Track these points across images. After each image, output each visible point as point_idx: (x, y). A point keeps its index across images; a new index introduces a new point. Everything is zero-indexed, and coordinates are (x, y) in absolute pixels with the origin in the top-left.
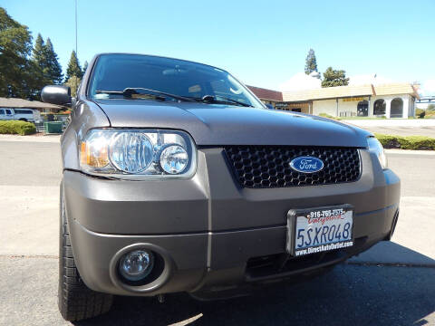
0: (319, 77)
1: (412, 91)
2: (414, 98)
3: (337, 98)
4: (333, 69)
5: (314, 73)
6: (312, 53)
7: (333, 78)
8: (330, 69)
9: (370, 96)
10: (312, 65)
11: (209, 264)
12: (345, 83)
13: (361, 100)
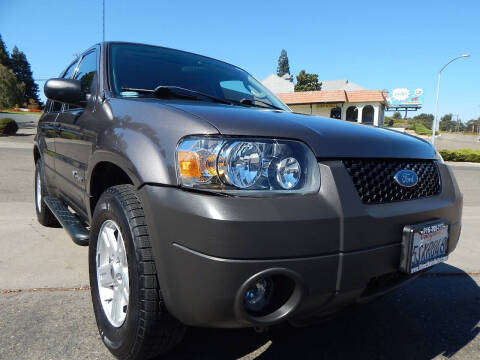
0: (292, 80)
1: (382, 100)
2: (384, 106)
3: (311, 104)
4: (307, 73)
5: (287, 76)
6: (284, 54)
7: (307, 82)
8: (303, 72)
9: (343, 102)
10: (284, 68)
11: (338, 288)
12: (318, 87)
13: (335, 106)
